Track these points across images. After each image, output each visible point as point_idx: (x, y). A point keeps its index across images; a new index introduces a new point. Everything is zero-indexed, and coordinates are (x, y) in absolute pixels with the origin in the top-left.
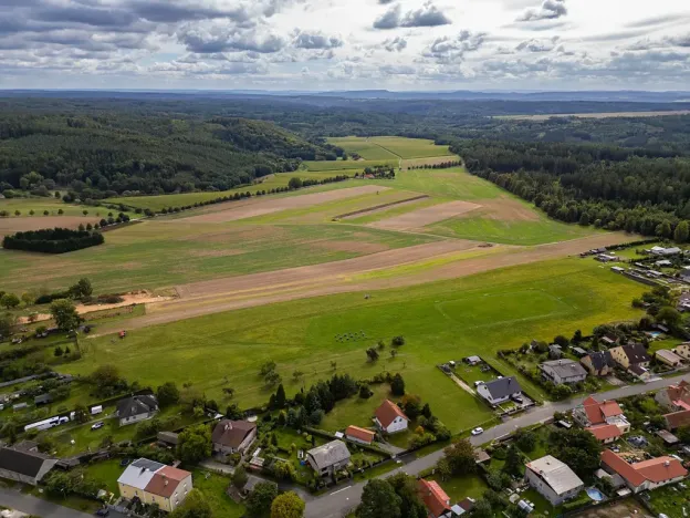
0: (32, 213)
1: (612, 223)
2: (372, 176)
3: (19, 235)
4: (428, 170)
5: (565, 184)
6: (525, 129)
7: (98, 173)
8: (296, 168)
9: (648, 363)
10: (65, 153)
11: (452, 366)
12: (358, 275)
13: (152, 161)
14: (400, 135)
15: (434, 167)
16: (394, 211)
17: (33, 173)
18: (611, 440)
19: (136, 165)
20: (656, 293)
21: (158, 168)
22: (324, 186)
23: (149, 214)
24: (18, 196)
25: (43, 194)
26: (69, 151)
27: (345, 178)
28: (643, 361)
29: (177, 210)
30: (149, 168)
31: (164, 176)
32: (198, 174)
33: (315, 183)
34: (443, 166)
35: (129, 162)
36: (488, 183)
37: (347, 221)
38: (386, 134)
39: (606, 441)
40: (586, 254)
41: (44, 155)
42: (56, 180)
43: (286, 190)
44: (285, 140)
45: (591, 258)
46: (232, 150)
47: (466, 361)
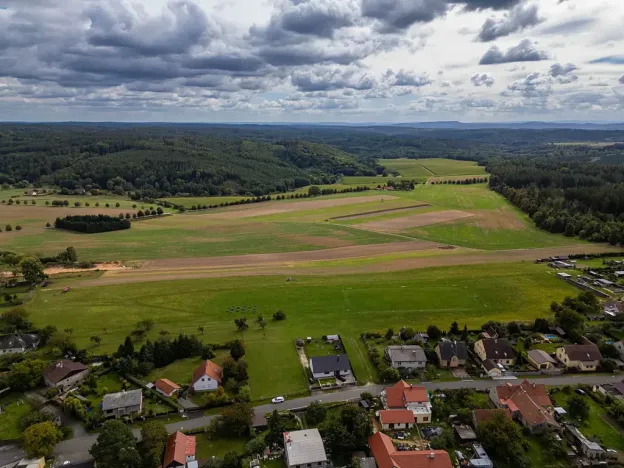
0: (107, 206)
1: (596, 235)
2: (392, 188)
3: (68, 218)
4: (451, 185)
5: (570, 197)
6: (581, 154)
7: (165, 179)
8: (333, 182)
9: (511, 361)
10: (147, 164)
11: (309, 341)
12: (304, 264)
13: (207, 171)
14: (449, 157)
15: (458, 183)
16: (385, 216)
17: (118, 178)
18: (403, 426)
19: (194, 173)
20: (581, 298)
21: (210, 176)
22: (342, 195)
23: (181, 209)
24: (101, 194)
25: (119, 193)
26: (150, 162)
27: (366, 189)
28: (504, 357)
29: (204, 208)
30: (204, 176)
31: (214, 183)
32: (243, 183)
33: (335, 192)
34: (467, 182)
35: (189, 171)
36: (499, 197)
37: (337, 222)
38: (436, 157)
39: (396, 427)
40: (543, 261)
41: (131, 164)
42: (134, 184)
43: (305, 196)
44: (333, 159)
45: (545, 264)
46: (281, 165)
47: (325, 338)
